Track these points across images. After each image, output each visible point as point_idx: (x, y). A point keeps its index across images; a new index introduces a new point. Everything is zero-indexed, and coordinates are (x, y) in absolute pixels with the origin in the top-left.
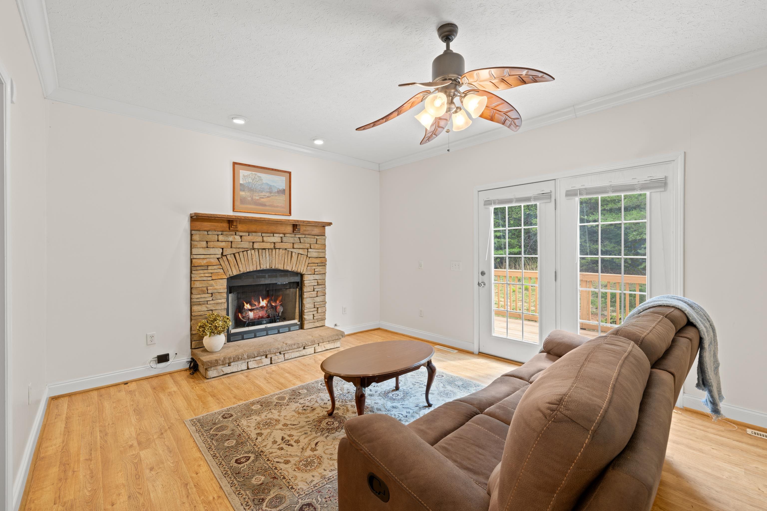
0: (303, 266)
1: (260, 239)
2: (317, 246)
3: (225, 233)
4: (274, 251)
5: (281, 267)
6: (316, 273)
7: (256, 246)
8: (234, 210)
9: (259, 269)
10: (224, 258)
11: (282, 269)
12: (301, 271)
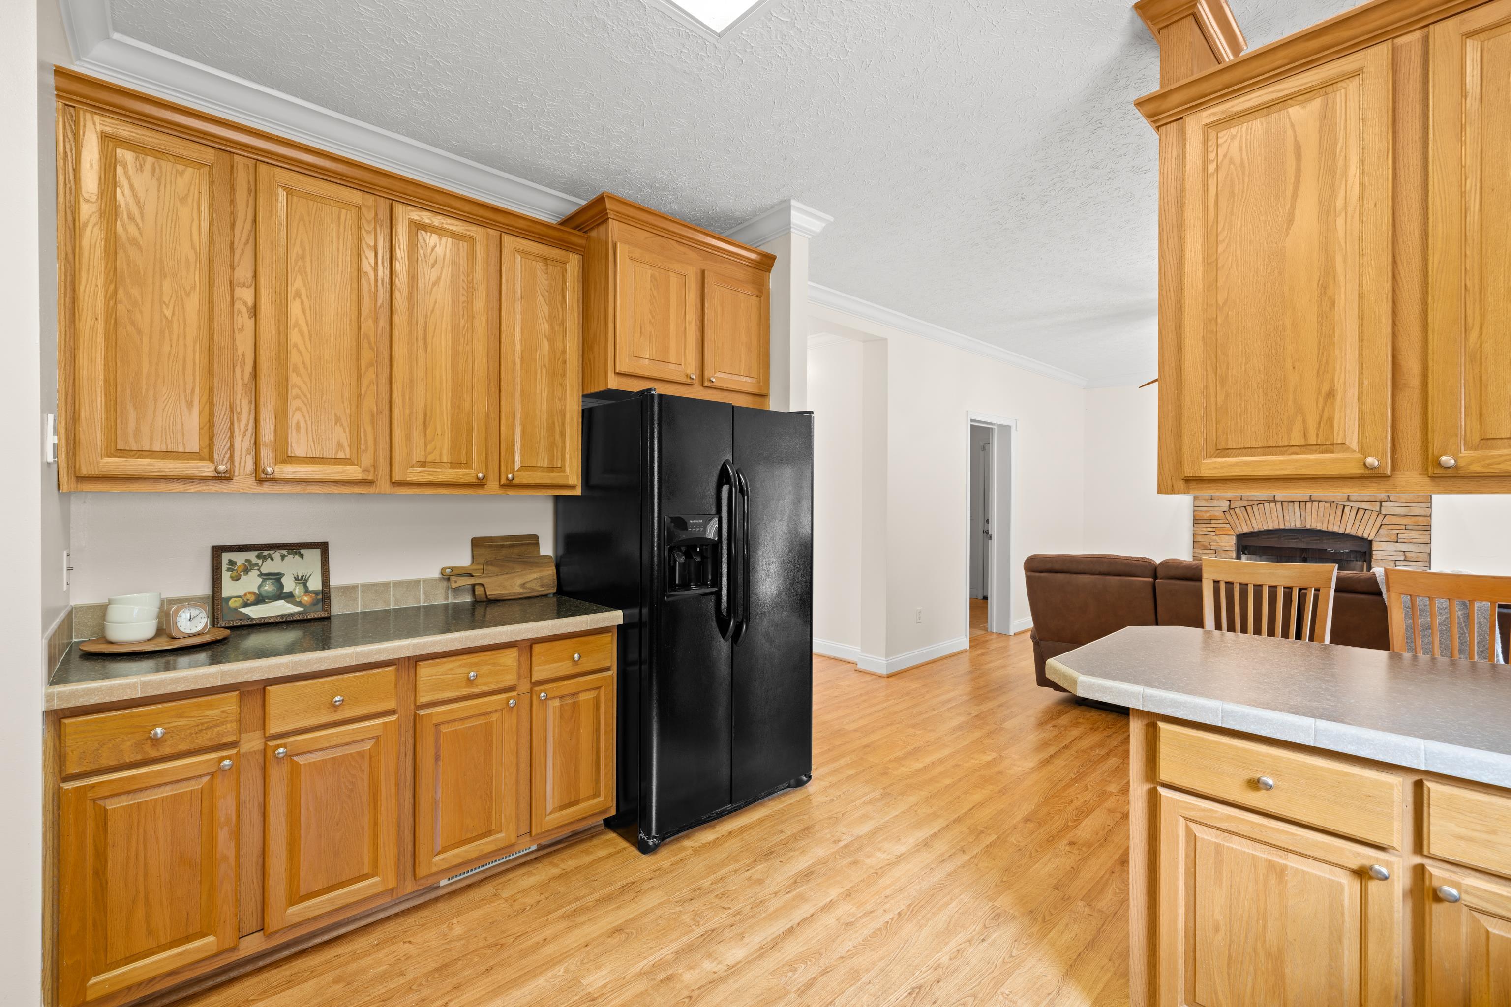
0: (1369, 527)
2: (1404, 498)
4: (1309, 504)
5: (1322, 527)
6: (1399, 540)
7: (1278, 497)
10: (1232, 512)
11: (1325, 529)
12: (1366, 536)
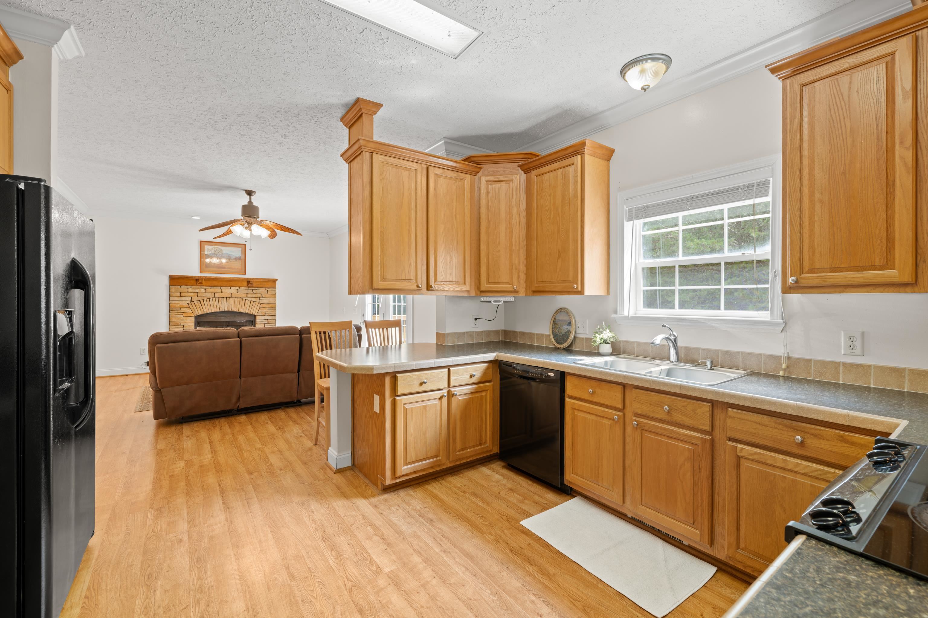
0: (255, 309)
1: (220, 291)
2: (267, 296)
3: (193, 287)
4: (231, 299)
5: (236, 310)
6: (266, 315)
7: (216, 295)
8: (201, 272)
9: (218, 311)
10: (192, 303)
11: (237, 311)
12: (254, 313)
